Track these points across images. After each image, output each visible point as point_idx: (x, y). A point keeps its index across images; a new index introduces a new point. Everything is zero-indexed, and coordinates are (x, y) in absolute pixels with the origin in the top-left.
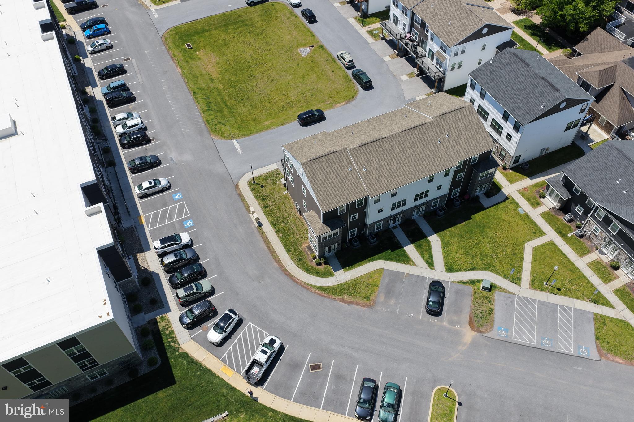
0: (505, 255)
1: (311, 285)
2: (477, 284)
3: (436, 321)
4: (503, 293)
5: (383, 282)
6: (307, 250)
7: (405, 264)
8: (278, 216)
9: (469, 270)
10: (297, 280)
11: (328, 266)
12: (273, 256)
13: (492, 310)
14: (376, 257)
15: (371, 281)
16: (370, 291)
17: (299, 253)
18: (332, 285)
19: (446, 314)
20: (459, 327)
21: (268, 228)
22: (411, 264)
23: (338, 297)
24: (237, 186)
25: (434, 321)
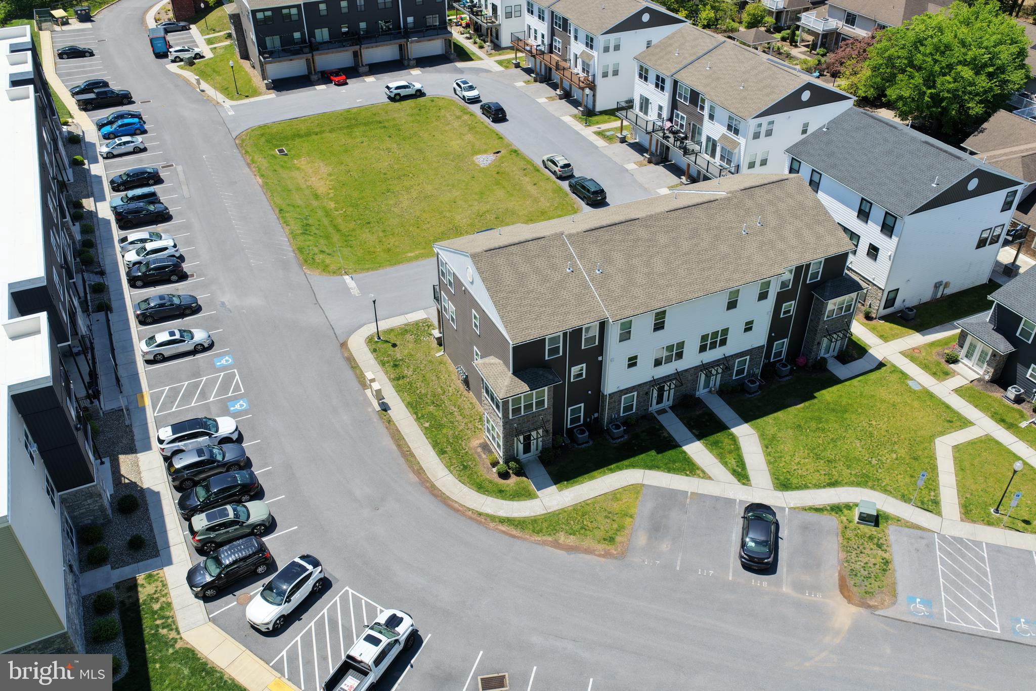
0: (897, 459)
1: (487, 515)
2: (846, 511)
3: (765, 584)
4: (906, 530)
5: (644, 509)
6: (479, 450)
7: (687, 475)
8: (423, 392)
9: (824, 487)
10: (456, 505)
11: (524, 479)
12: (407, 460)
13: (887, 562)
14: (626, 462)
15: (616, 506)
16: (615, 526)
17: (462, 456)
18: (533, 514)
19: (785, 570)
20: (818, 598)
21: (400, 413)
22: (701, 475)
23: (545, 538)
24: (344, 345)
25: (761, 584)
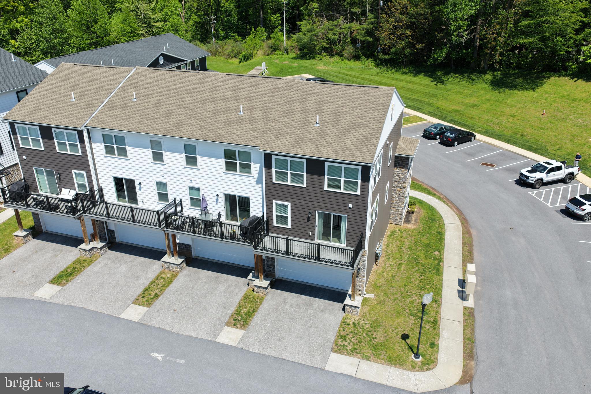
17: (429, 224)
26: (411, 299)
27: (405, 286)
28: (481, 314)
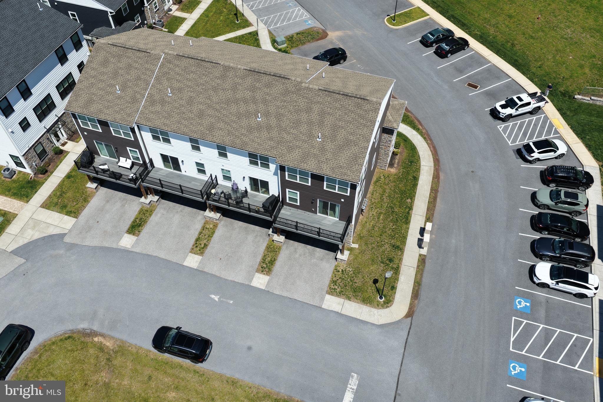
13: (298, 34)
17: (408, 168)
24: (410, 314)
26: (383, 248)
27: (381, 236)
28: (430, 261)
